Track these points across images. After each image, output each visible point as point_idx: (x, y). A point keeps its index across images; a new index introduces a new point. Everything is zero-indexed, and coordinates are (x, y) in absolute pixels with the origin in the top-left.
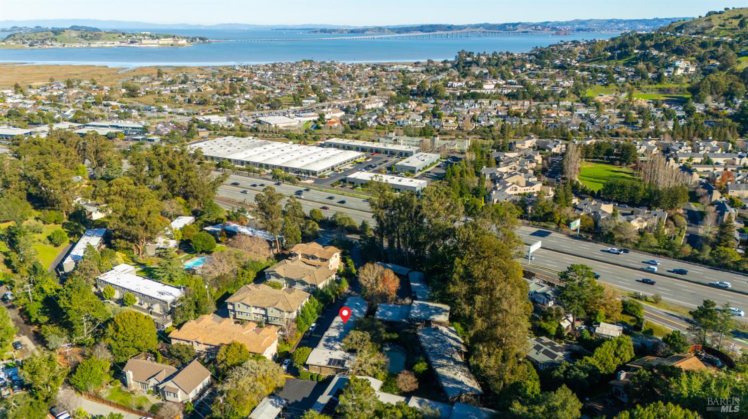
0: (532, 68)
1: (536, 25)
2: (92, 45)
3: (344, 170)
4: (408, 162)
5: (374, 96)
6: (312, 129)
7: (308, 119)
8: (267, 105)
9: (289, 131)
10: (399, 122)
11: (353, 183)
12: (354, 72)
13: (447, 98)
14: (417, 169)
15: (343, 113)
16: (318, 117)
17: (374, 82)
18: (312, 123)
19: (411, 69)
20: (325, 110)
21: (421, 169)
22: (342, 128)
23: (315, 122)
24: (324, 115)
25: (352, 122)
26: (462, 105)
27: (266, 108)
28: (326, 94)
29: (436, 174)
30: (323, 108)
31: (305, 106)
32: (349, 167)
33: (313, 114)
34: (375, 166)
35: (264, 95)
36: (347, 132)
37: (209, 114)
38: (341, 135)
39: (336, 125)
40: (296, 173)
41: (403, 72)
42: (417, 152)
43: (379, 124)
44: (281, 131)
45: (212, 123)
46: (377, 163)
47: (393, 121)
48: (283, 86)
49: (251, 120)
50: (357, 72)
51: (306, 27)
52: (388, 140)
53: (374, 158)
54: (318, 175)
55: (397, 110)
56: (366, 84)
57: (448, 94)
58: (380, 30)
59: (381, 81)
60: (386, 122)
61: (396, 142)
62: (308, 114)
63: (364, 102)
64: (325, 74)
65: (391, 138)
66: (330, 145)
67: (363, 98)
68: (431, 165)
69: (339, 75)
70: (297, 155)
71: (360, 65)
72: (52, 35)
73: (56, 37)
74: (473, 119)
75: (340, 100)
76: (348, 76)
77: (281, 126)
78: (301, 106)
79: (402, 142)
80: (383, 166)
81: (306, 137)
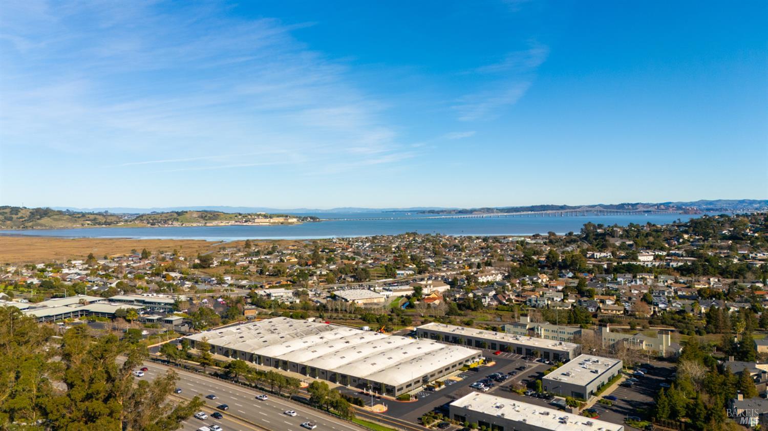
0: (691, 240)
1: (659, 205)
2: (208, 224)
3: (446, 383)
4: (567, 375)
5: (490, 268)
6: (403, 308)
7: (400, 294)
8: (351, 277)
9: (371, 309)
10: (530, 301)
11: (463, 419)
12: (462, 244)
13: (590, 271)
14: (588, 391)
15: (448, 287)
16: (413, 292)
17: (487, 252)
18: (405, 300)
19: (528, 240)
20: (423, 283)
21: (595, 391)
22: (445, 307)
23: (408, 297)
24: (421, 289)
25: (459, 299)
26: (614, 280)
27: (350, 279)
28: (428, 264)
29: (628, 402)
30: (422, 280)
31: (398, 278)
32: (454, 377)
33: (407, 287)
34: (503, 379)
35: (353, 266)
36: (452, 314)
37: (276, 287)
38: (443, 318)
39: (437, 302)
40: (359, 386)
41: (522, 243)
42: (577, 353)
43: (501, 303)
44: (358, 310)
45: (273, 298)
46: (505, 370)
47: (520, 299)
48: (378, 256)
49: (325, 294)
50: (466, 244)
51: (414, 209)
52: (519, 329)
53: (498, 361)
54: (398, 394)
55: (523, 284)
56: (477, 254)
57: (591, 267)
58: (489, 210)
59: (496, 251)
60: (510, 300)
61: (532, 332)
62: (400, 287)
63: (476, 273)
64: (429, 245)
65: (524, 326)
66: (426, 334)
67: (475, 269)
68: (612, 380)
69: (445, 246)
70: (367, 351)
71: (470, 238)
72: (175, 215)
73: (178, 217)
74: (645, 299)
75: (444, 271)
76: (455, 246)
77: (360, 303)
78: (395, 277)
79: (543, 333)
80: (517, 379)
81: (391, 320)
